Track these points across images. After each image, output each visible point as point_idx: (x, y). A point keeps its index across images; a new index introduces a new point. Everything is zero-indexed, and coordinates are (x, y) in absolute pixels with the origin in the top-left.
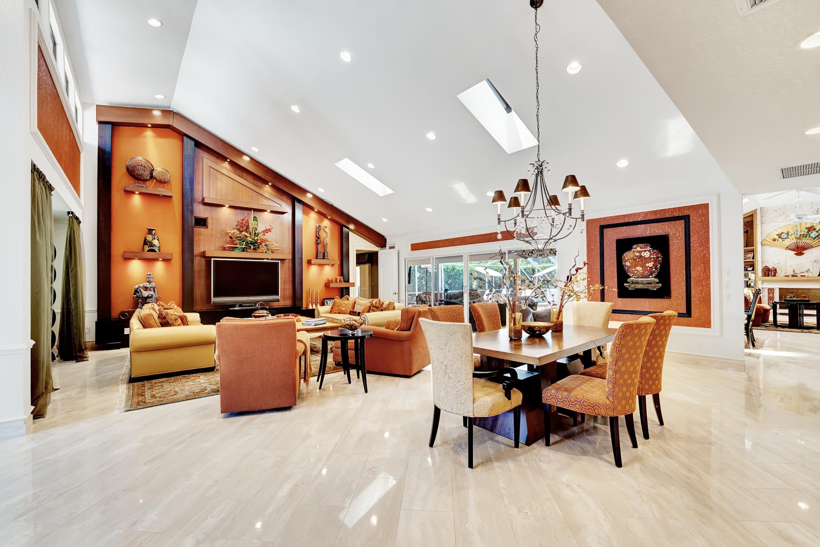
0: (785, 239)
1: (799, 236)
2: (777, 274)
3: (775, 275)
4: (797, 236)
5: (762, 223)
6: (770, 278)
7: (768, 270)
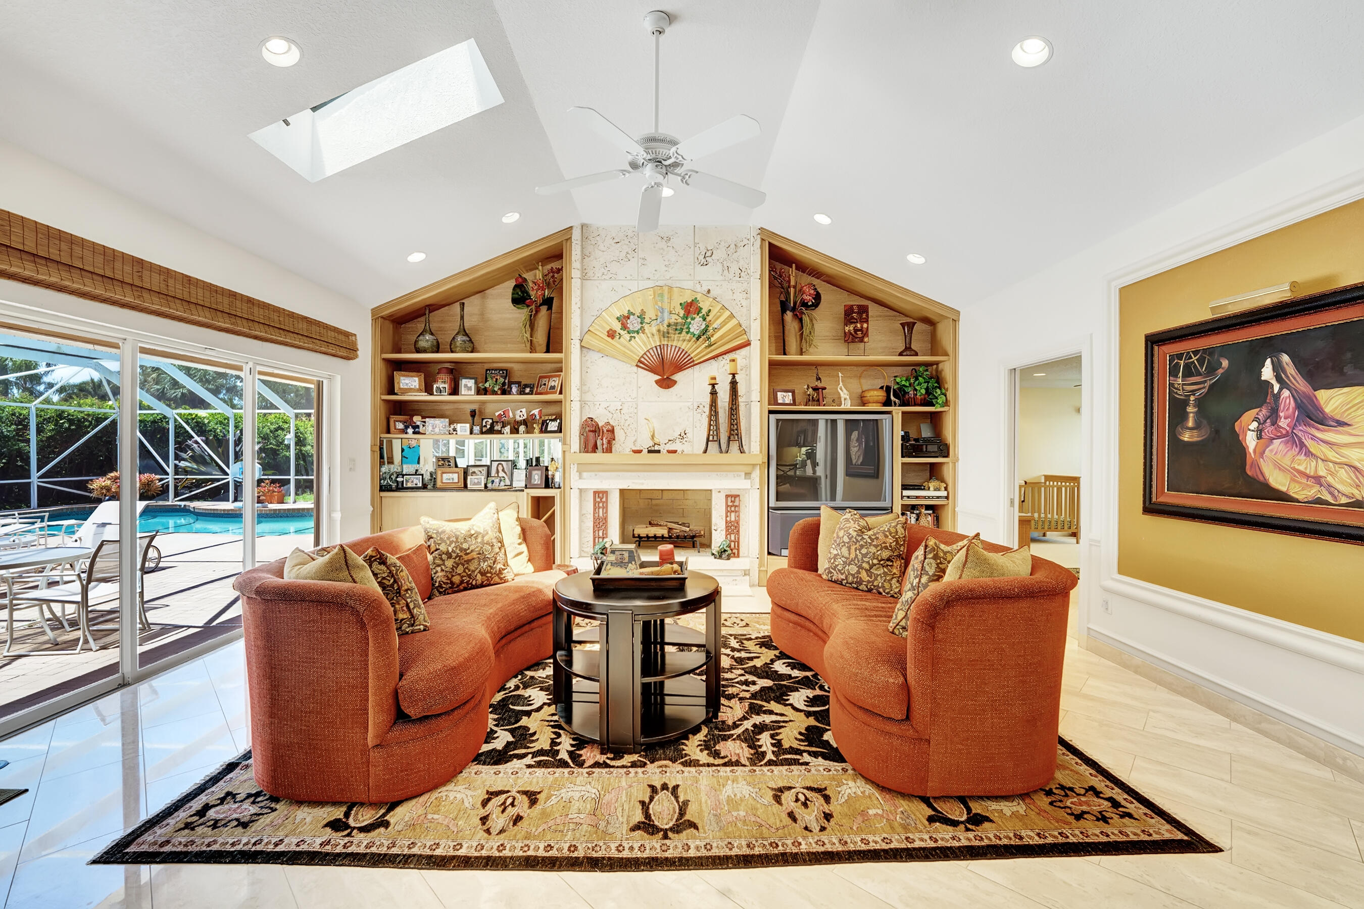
0: (635, 335)
1: (664, 328)
2: (616, 446)
3: (609, 450)
4: (662, 329)
5: (584, 277)
6: (599, 457)
7: (594, 431)
